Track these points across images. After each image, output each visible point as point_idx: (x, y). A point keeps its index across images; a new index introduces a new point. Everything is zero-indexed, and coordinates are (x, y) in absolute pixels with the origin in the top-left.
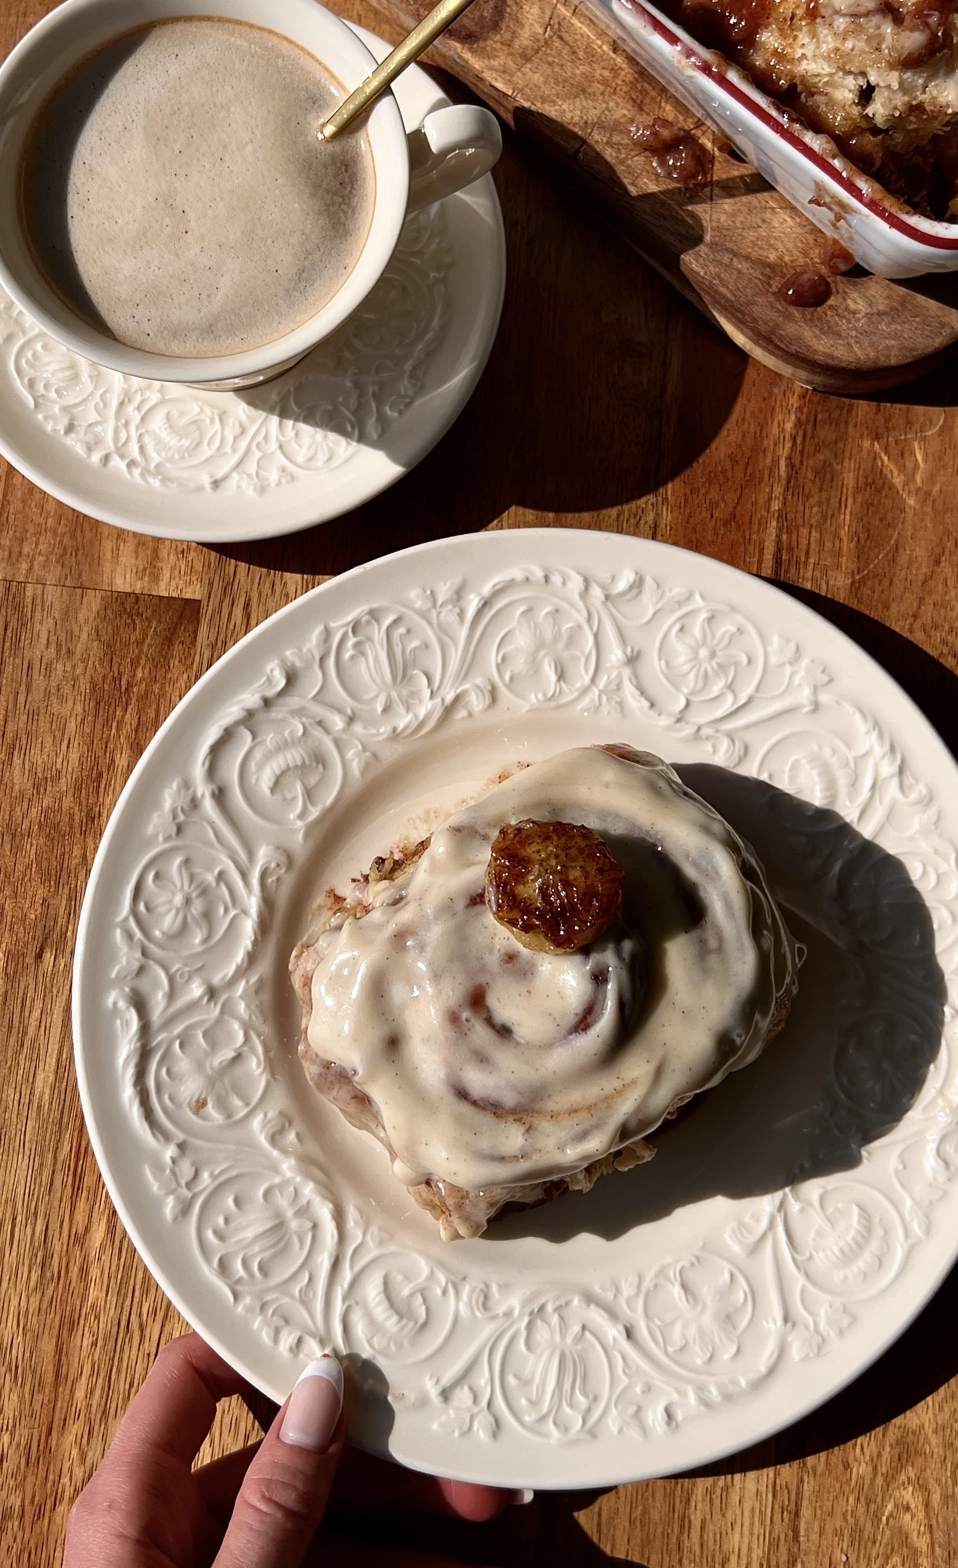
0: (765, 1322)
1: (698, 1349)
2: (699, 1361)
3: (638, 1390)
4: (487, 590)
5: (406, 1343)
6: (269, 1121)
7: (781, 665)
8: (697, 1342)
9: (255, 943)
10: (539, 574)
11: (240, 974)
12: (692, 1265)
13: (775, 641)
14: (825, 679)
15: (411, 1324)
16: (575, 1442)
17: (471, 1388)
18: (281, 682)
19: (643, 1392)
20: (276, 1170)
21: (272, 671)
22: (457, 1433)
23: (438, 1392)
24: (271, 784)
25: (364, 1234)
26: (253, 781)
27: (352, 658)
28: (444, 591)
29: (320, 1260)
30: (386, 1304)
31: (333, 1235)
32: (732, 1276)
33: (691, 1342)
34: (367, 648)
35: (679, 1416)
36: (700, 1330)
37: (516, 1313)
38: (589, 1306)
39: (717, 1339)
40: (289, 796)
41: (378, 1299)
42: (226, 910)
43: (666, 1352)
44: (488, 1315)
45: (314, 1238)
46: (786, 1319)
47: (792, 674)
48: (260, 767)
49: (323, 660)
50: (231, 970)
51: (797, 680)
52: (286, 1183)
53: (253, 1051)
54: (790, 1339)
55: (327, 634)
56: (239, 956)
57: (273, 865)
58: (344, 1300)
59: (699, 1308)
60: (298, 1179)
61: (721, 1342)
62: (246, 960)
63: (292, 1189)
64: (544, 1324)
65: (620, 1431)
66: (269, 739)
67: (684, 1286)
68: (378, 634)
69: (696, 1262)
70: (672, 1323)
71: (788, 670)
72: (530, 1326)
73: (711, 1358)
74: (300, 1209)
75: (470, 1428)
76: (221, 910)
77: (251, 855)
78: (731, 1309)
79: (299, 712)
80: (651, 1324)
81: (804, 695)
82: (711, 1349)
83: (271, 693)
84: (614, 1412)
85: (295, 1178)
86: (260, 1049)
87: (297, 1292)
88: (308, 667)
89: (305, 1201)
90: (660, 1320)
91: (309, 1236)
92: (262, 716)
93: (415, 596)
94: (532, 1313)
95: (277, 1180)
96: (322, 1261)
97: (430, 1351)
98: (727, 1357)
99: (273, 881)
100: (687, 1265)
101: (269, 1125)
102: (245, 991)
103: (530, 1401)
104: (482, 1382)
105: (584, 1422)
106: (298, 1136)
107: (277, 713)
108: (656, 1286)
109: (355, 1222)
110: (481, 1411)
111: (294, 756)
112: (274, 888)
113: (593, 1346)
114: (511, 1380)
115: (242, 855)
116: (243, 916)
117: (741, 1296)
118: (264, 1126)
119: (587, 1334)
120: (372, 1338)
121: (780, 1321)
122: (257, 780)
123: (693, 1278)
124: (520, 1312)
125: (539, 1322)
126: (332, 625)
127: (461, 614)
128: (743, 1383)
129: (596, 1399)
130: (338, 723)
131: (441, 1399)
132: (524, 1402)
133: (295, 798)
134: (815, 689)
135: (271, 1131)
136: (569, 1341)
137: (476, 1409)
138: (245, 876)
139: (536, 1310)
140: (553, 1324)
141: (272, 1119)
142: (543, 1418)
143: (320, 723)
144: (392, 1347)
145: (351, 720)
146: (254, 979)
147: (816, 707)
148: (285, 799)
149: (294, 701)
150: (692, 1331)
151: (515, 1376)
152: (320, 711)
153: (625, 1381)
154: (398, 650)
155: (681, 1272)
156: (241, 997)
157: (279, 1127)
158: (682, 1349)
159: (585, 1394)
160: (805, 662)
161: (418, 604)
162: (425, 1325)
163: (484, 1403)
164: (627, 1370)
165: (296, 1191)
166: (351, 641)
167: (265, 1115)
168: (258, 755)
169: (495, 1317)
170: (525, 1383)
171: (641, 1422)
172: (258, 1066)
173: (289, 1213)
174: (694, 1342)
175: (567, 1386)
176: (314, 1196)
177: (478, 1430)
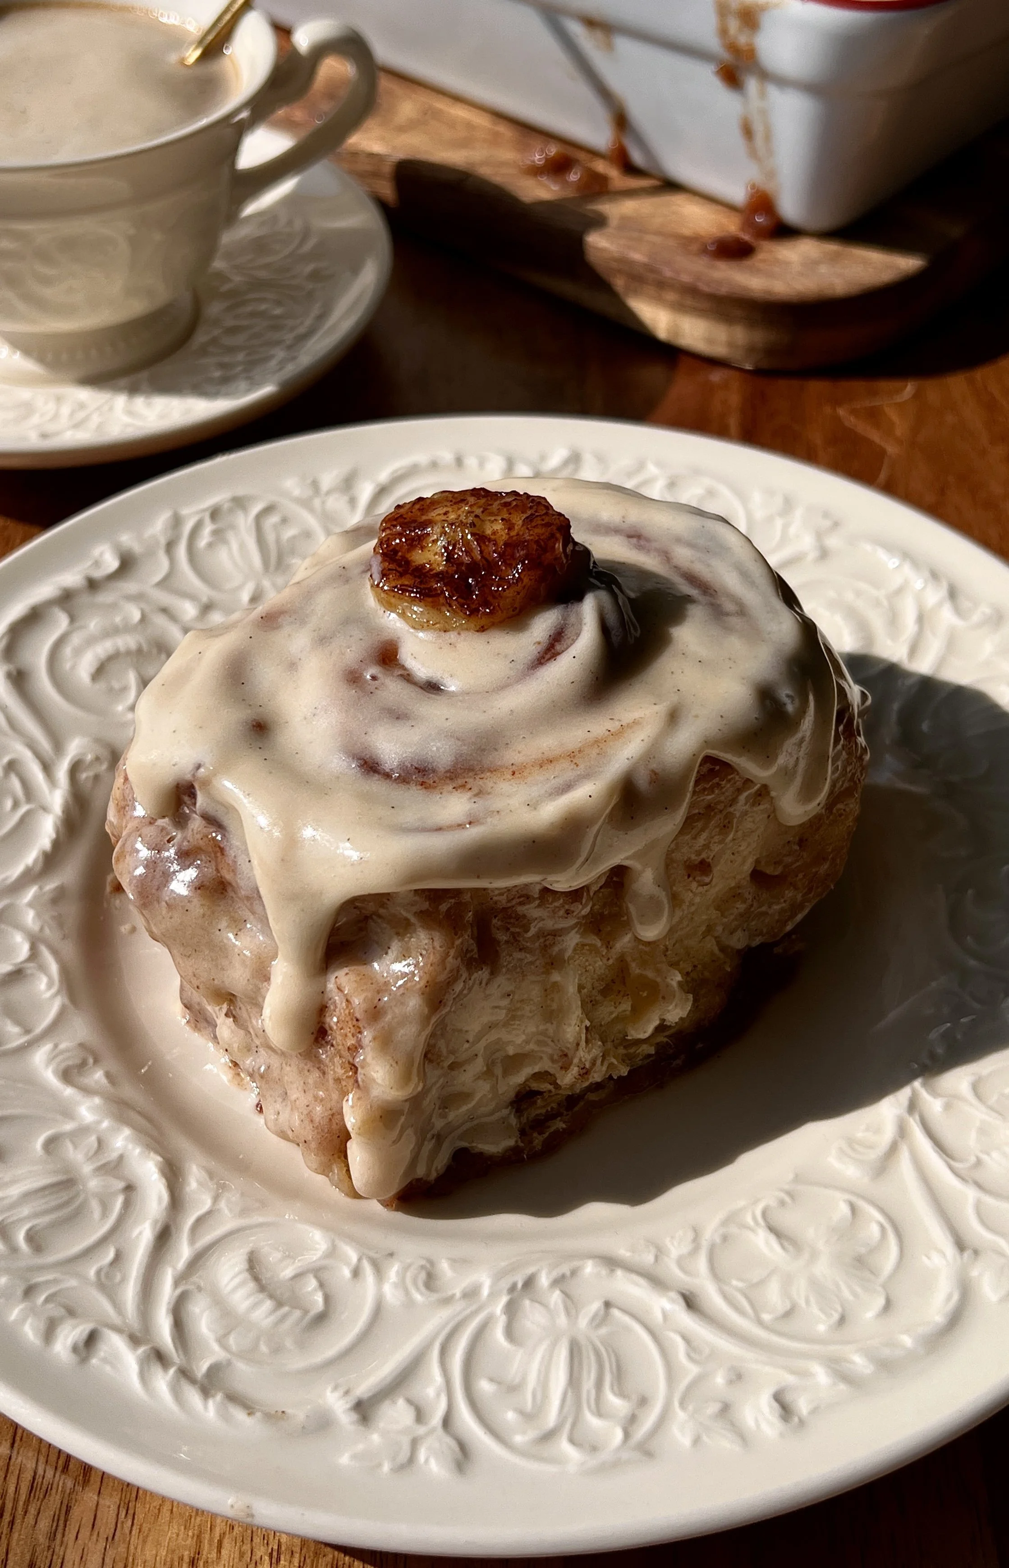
0: (924, 1258)
1: (815, 1310)
2: (822, 1328)
3: (720, 1380)
4: (383, 476)
5: (289, 1343)
6: (62, 1052)
7: (770, 519)
8: (812, 1300)
9: (56, 844)
10: (447, 456)
11: (28, 877)
12: (782, 1203)
13: (757, 498)
14: (827, 523)
15: (297, 1313)
16: (615, 1465)
17: (410, 1401)
18: (112, 563)
19: (730, 1382)
20: (67, 1113)
21: (101, 554)
22: (386, 1467)
23: (348, 1406)
24: (92, 669)
25: (216, 1199)
26: (68, 666)
27: (210, 545)
28: (328, 480)
29: (135, 1233)
30: (251, 1285)
31: (160, 1199)
32: (853, 1208)
33: (802, 1303)
34: (231, 536)
35: (803, 1405)
36: (814, 1284)
37: (485, 1292)
38: (612, 1271)
39: (847, 1294)
40: (116, 685)
41: (237, 1281)
42: (16, 805)
43: (760, 1323)
44: (434, 1297)
45: (127, 1205)
46: (961, 1245)
47: (786, 527)
48: (78, 652)
49: (170, 547)
50: (16, 871)
51: (792, 530)
52: (83, 1130)
53: (43, 968)
54: (974, 1273)
55: (177, 522)
56: (31, 857)
57: (89, 757)
58: (176, 1283)
59: (806, 1255)
60: (105, 1124)
61: (855, 1295)
62: (41, 859)
63: (93, 1139)
64: (537, 1305)
65: (697, 1441)
66: (93, 624)
67: (773, 1230)
68: (244, 522)
69: (787, 1199)
70: (762, 1282)
71: (779, 523)
72: (511, 1309)
73: (842, 1320)
74: (104, 1165)
75: (412, 1459)
76: (9, 804)
77: (58, 746)
78: (863, 1250)
79: (138, 598)
80: (726, 1288)
81: (806, 543)
82: (840, 1309)
83: (98, 574)
84: (680, 1415)
85: (99, 1122)
86: (54, 967)
87: (92, 1273)
88: (150, 553)
89: (114, 1155)
90: (740, 1279)
91: (119, 1201)
92: (85, 599)
93: (292, 485)
94: (512, 1289)
95: (69, 1127)
96: (140, 1233)
97: (331, 1352)
98: (870, 1314)
99: (87, 778)
100: (773, 1203)
101: (61, 1057)
102: (36, 897)
103: (521, 1413)
104: (431, 1392)
105: (627, 1435)
106: (108, 1075)
107: (105, 597)
108: (725, 1238)
109: (200, 1184)
110: (433, 1431)
111: (127, 642)
112: (89, 785)
113: (628, 1329)
114: (485, 1386)
115: (45, 744)
116: (41, 811)
117: (875, 1230)
118: (50, 1060)
119: (616, 1312)
120: (226, 1335)
121: (949, 1249)
122: (73, 667)
123: (788, 1219)
124: (492, 1286)
125: (527, 1303)
126: (185, 511)
127: (353, 502)
128: (907, 1341)
129: (643, 1401)
130: (189, 610)
131: (354, 1416)
132: (511, 1416)
133: (125, 689)
134: (819, 536)
135: (63, 1065)
136: (583, 1322)
137: (421, 1430)
138: (47, 768)
139: (520, 1285)
140: (552, 1306)
141: (67, 1050)
142: (548, 1436)
143: (165, 611)
144: (264, 1348)
145: (207, 608)
146: (51, 885)
147: (824, 554)
148: (111, 690)
149: (130, 586)
150: (801, 1290)
151: (491, 1380)
152: (164, 598)
153: (693, 1370)
154: (271, 537)
155: (764, 1214)
156: (30, 905)
157: (78, 1061)
158: (788, 1314)
159: (622, 1394)
160: (799, 513)
161: (297, 492)
162: (321, 1318)
163: (437, 1419)
164: (693, 1355)
165: (100, 1142)
166: (208, 528)
167: (56, 1046)
168: (76, 639)
169: (447, 1301)
170: (513, 1389)
171: (733, 1424)
172: (50, 985)
173: (87, 1169)
174: (807, 1302)
175: (588, 1384)
176: (130, 1146)
177: (427, 1461)
